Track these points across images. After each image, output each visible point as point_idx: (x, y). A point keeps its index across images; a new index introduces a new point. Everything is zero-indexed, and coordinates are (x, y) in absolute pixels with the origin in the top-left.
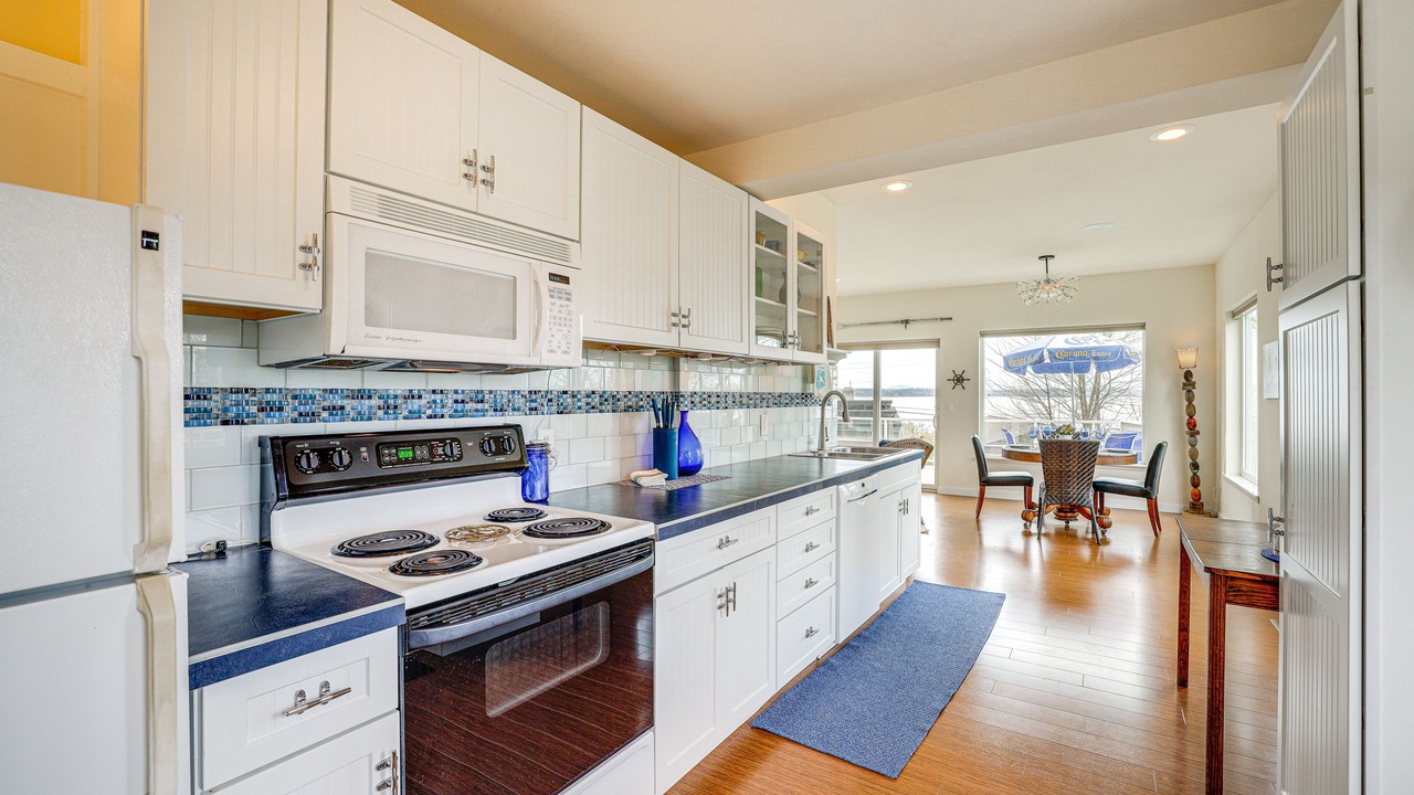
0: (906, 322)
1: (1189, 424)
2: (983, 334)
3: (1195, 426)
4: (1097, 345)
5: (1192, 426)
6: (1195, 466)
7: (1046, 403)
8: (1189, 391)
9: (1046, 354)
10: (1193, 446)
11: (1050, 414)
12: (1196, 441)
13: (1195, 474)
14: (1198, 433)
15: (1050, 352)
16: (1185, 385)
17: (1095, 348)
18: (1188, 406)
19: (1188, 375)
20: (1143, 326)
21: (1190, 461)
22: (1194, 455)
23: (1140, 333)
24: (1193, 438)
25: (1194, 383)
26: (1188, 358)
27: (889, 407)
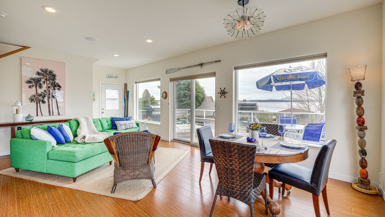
0: (201, 65)
1: (358, 121)
2: (236, 68)
3: (363, 123)
4: (302, 72)
5: (361, 123)
6: (363, 153)
7: (308, 105)
8: (358, 97)
9: (272, 78)
10: (362, 138)
11: (309, 108)
12: (364, 134)
13: (363, 159)
14: (366, 128)
15: (274, 77)
16: (355, 93)
17: (299, 74)
18: (358, 109)
19: (358, 86)
20: (325, 55)
21: (359, 148)
22: (362, 144)
23: (324, 60)
24: (361, 132)
25: (363, 92)
26: (358, 73)
27: (256, 105)
